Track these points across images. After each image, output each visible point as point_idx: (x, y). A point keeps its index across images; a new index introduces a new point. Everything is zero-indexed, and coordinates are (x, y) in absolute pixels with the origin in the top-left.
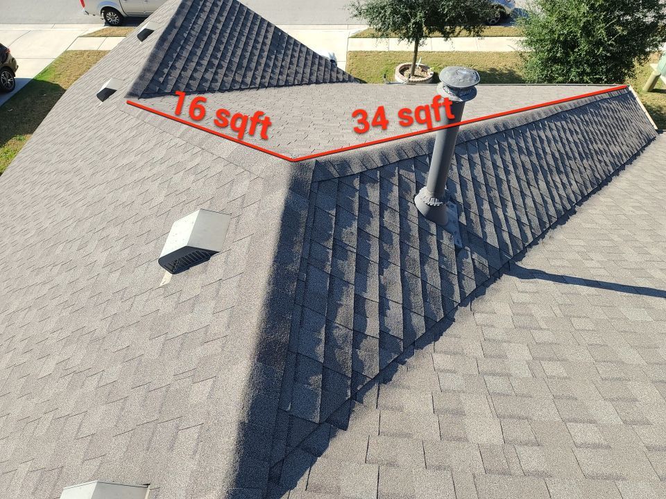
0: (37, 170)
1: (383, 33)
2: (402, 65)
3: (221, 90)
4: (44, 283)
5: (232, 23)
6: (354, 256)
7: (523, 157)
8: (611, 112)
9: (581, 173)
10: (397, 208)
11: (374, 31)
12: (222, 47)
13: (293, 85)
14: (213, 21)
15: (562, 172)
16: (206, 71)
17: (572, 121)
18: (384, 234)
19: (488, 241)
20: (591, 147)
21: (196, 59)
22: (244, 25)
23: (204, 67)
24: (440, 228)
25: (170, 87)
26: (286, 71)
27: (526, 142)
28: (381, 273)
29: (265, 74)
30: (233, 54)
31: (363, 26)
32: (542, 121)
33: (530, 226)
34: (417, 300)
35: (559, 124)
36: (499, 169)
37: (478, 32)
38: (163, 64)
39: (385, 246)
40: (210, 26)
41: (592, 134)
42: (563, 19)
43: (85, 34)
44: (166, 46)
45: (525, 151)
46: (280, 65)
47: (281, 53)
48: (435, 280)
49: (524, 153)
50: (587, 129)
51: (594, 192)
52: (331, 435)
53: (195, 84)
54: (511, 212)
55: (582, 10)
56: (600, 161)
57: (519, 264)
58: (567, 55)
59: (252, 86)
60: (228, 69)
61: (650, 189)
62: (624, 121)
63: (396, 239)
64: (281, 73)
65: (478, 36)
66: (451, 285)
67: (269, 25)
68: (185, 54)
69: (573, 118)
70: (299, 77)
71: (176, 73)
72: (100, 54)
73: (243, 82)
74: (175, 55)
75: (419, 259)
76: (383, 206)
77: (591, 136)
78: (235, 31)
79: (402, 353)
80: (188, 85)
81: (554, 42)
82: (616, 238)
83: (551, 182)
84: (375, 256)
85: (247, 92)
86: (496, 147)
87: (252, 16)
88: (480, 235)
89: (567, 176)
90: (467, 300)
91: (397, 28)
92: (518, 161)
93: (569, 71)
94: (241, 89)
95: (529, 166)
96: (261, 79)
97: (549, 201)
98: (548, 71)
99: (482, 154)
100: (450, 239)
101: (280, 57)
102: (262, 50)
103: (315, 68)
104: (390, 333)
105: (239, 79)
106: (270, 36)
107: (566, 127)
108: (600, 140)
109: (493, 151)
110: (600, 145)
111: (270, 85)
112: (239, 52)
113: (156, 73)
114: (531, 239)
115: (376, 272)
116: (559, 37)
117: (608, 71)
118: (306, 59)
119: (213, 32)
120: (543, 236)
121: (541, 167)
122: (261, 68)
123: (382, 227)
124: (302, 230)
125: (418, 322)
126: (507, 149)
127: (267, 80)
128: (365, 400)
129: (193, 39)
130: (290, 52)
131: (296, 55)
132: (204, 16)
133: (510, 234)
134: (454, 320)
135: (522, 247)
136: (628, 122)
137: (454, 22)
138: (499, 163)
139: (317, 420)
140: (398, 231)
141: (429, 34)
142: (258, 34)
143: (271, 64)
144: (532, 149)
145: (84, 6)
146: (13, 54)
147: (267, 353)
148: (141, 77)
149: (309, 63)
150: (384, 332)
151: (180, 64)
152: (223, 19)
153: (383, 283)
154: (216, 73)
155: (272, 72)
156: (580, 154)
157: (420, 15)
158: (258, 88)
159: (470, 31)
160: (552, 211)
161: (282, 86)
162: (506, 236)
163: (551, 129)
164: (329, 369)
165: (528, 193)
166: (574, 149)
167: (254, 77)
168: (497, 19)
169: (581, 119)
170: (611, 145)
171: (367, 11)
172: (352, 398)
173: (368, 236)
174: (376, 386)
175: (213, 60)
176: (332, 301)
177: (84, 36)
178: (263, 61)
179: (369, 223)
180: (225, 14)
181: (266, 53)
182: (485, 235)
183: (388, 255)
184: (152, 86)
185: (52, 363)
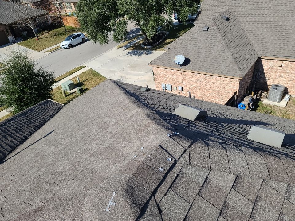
8: (40, 109)
9: (28, 128)
17: (20, 118)
35: (13, 121)
41: (32, 117)
50: (29, 117)
51: (36, 130)
56: (37, 122)
83: (14, 136)
89: (22, 132)
97: (14, 141)
120: (14, 150)
121: (8, 134)
136: (49, 108)
144: (2, 132)
169: (25, 116)
170: (42, 116)
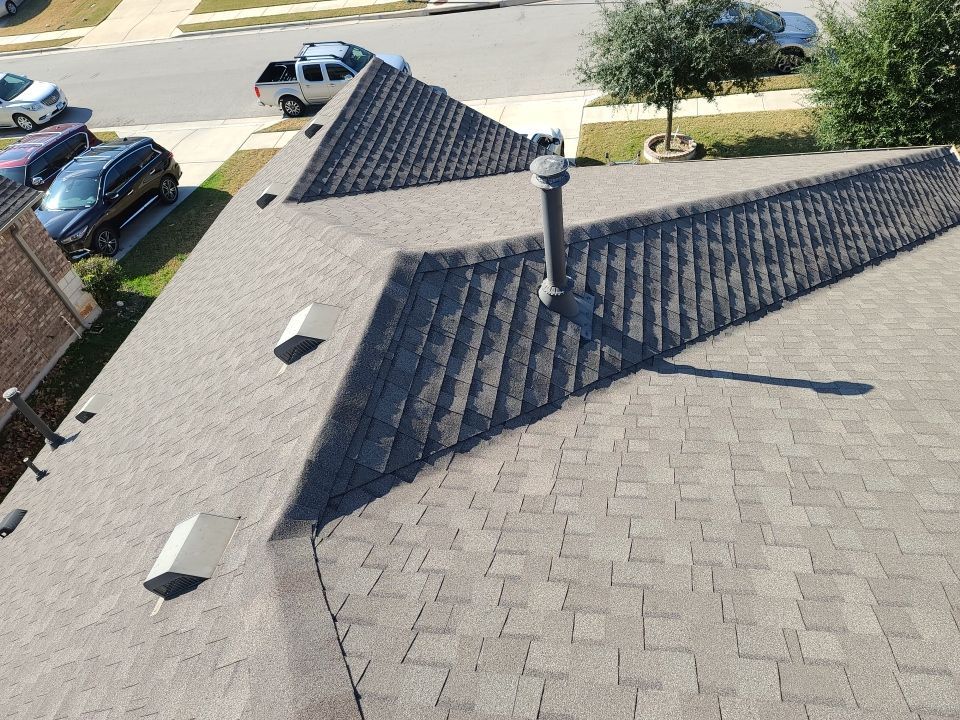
1: (619, 99)
2: (653, 137)
3: (394, 187)
4: (186, 393)
5: (412, 109)
6: (452, 341)
7: (713, 245)
9: (807, 261)
10: (514, 299)
11: (610, 98)
12: (399, 138)
13: (486, 175)
14: (390, 108)
15: (774, 262)
16: (378, 166)
17: (813, 199)
18: (492, 323)
19: (630, 335)
20: (838, 230)
21: (366, 154)
22: (427, 109)
23: (376, 162)
24: (566, 319)
25: (334, 188)
26: (477, 159)
27: (724, 226)
28: (480, 358)
29: (450, 165)
30: (412, 144)
31: (596, 92)
32: (759, 201)
33: (700, 322)
34: (518, 386)
36: (671, 259)
37: (753, 87)
38: (329, 162)
39: (491, 335)
40: (386, 115)
41: (847, 213)
42: (862, 63)
43: (260, 129)
44: (333, 142)
45: (720, 238)
46: (469, 152)
47: (472, 138)
48: (545, 366)
49: (717, 240)
50: (840, 209)
51: (822, 285)
52: (395, 484)
53: (363, 183)
54: (674, 305)
55: (886, 49)
56: (848, 248)
57: (669, 360)
59: (434, 180)
60: (405, 162)
62: (919, 194)
63: (506, 328)
64: (470, 162)
65: (754, 92)
66: (566, 375)
67: (459, 105)
68: (355, 149)
69: (818, 196)
70: (494, 165)
71: (342, 172)
72: (274, 152)
73: (421, 176)
74: (343, 151)
75: (529, 349)
76: (496, 297)
78: (416, 117)
79: (487, 431)
80: (355, 184)
83: (752, 274)
84: (476, 343)
85: (425, 188)
86: (675, 234)
87: (439, 96)
88: (620, 328)
89: (782, 266)
90: (581, 390)
91: (638, 92)
92: (704, 249)
93: (877, 131)
94: (418, 185)
96: (445, 171)
97: (740, 294)
98: (848, 132)
99: (649, 242)
100: (576, 331)
101: (471, 142)
102: (448, 137)
103: (516, 152)
104: (478, 412)
105: (417, 172)
106: (459, 119)
107: (800, 207)
109: (666, 238)
110: (857, 229)
111: (455, 178)
112: (419, 141)
113: (320, 173)
114: (695, 333)
115: (474, 358)
116: (858, 87)
118: (504, 142)
119: (389, 120)
120: (716, 332)
121: (741, 256)
122: (445, 158)
123: (491, 316)
124: (397, 316)
125: (514, 406)
126: (690, 237)
127: (452, 171)
128: (437, 463)
129: (364, 132)
132: (379, 104)
133: (665, 329)
134: (560, 408)
135: (678, 343)
138: (673, 250)
139: (382, 471)
140: (510, 320)
141: (684, 94)
142: (444, 118)
143: (459, 152)
144: (732, 235)
145: (259, 95)
146: (176, 158)
147: (341, 413)
148: (303, 179)
149: (508, 147)
150: (469, 411)
151: (347, 162)
152: (402, 105)
153: (480, 367)
154: (389, 168)
155: (460, 161)
156: (813, 240)
158: (440, 182)
159: (743, 88)
160: (740, 305)
161: (470, 178)
162: (658, 332)
163: (771, 211)
164: (402, 434)
165: (708, 284)
166: (806, 233)
167: (436, 169)
169: (833, 196)
170: (879, 227)
171: (599, 74)
172: (422, 459)
173: (473, 324)
174: (451, 453)
175: (387, 153)
176: (418, 379)
177: (258, 132)
178: (448, 150)
179: (477, 312)
180: (405, 99)
181: (453, 140)
182: (627, 328)
183: (492, 343)
184: (314, 188)
185: (183, 457)
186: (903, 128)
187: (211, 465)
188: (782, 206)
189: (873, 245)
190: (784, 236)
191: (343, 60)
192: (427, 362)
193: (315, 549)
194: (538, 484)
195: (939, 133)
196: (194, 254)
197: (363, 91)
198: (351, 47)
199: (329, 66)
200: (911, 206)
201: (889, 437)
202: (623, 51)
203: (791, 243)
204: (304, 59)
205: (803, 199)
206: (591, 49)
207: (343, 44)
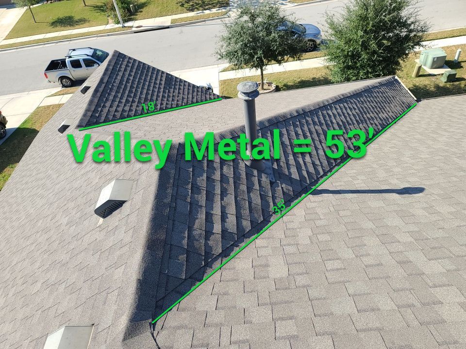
0: (24, 182)
1: (238, 67)
3: (135, 115)
4: (32, 244)
5: (139, 75)
6: (205, 192)
7: (317, 127)
8: (381, 94)
10: (232, 164)
11: (233, 66)
12: (134, 90)
14: (127, 75)
16: (125, 105)
17: (351, 103)
18: (224, 179)
19: (292, 177)
20: (365, 116)
21: (118, 100)
22: (147, 75)
23: (123, 104)
24: (260, 172)
25: (103, 118)
26: (176, 99)
27: (318, 118)
28: (222, 199)
29: (163, 102)
30: (141, 93)
31: (226, 64)
32: (329, 105)
33: (322, 166)
34: (246, 212)
35: (342, 105)
36: (300, 136)
37: (298, 58)
38: (98, 105)
39: (225, 185)
40: (125, 79)
41: (366, 108)
42: (348, 42)
43: (50, 95)
44: (99, 94)
45: (318, 124)
46: (172, 95)
47: (172, 88)
48: (257, 200)
49: (318, 125)
50: (362, 106)
51: (367, 142)
52: (193, 284)
53: (118, 115)
54: (308, 159)
55: (359, 35)
56: (371, 124)
58: (356, 63)
60: (139, 102)
61: (403, 136)
62: (390, 98)
63: (231, 181)
64: (173, 100)
65: (299, 60)
66: (268, 203)
67: (163, 72)
68: (111, 98)
69: (352, 101)
70: (185, 101)
71: (106, 110)
72: (59, 106)
74: (105, 99)
75: (246, 191)
76: (222, 164)
77: (365, 110)
78: (141, 79)
79: (236, 241)
80: (114, 116)
81: (346, 56)
82: (375, 166)
84: (218, 191)
86: (298, 123)
87: (151, 69)
88: (287, 173)
91: (247, 62)
92: (313, 130)
93: (358, 73)
95: (321, 131)
96: (161, 105)
98: (346, 74)
99: (288, 128)
100: (267, 178)
101: (172, 90)
102: (159, 88)
103: (195, 94)
104: (229, 231)
106: (164, 79)
107: (346, 106)
108: (372, 112)
109: (295, 126)
110: (372, 114)
111: (167, 108)
112: (145, 91)
113: (94, 111)
114: (322, 173)
115: (219, 200)
116: (348, 53)
117: (383, 69)
118: (188, 89)
119: (127, 82)
120: (330, 170)
122: (160, 99)
123: (222, 175)
124: (171, 181)
125: (247, 224)
126: (305, 124)
127: (164, 105)
128: (214, 266)
129: (115, 89)
130: (177, 87)
131: (182, 88)
132: (121, 74)
133: (308, 172)
134: (270, 222)
135: (316, 178)
136: (393, 98)
137: (282, 54)
139: (184, 277)
140: (232, 176)
141: (268, 63)
142: (156, 79)
143: (166, 95)
144: (323, 122)
145: (47, 77)
146: (3, 114)
147: (152, 245)
148: (85, 115)
149: (191, 91)
150: (224, 231)
151: (108, 104)
152: (133, 74)
153: (223, 204)
154: (131, 106)
155: (167, 100)
156: (357, 121)
157: (260, 52)
159: (294, 58)
162: (305, 173)
163: (336, 109)
164: (190, 251)
165: (320, 147)
166: (353, 118)
167: (156, 105)
168: (311, 48)
169: (358, 101)
170: (380, 113)
171: (227, 55)
172: (205, 266)
173: (214, 180)
174: (220, 259)
175: (129, 98)
176: (191, 216)
177: (48, 96)
178: (161, 94)
179: (214, 174)
180: (134, 70)
181: (162, 89)
182: (290, 173)
183: (226, 190)
184: (91, 120)
185: (39, 285)
186: (370, 70)
187: (61, 288)
188: (339, 106)
189: (381, 122)
190: (344, 120)
191: (92, 56)
192: (194, 206)
193: (155, 340)
194: (278, 270)
195: (385, 71)
196: (21, 163)
197: (111, 68)
198: (95, 50)
199: (84, 60)
200: (389, 103)
201: (451, 213)
202: (236, 43)
203: (349, 124)
204: (70, 57)
205: (346, 102)
206: (221, 43)
207: (91, 48)
